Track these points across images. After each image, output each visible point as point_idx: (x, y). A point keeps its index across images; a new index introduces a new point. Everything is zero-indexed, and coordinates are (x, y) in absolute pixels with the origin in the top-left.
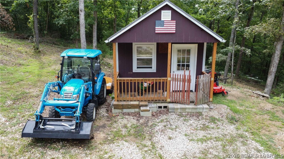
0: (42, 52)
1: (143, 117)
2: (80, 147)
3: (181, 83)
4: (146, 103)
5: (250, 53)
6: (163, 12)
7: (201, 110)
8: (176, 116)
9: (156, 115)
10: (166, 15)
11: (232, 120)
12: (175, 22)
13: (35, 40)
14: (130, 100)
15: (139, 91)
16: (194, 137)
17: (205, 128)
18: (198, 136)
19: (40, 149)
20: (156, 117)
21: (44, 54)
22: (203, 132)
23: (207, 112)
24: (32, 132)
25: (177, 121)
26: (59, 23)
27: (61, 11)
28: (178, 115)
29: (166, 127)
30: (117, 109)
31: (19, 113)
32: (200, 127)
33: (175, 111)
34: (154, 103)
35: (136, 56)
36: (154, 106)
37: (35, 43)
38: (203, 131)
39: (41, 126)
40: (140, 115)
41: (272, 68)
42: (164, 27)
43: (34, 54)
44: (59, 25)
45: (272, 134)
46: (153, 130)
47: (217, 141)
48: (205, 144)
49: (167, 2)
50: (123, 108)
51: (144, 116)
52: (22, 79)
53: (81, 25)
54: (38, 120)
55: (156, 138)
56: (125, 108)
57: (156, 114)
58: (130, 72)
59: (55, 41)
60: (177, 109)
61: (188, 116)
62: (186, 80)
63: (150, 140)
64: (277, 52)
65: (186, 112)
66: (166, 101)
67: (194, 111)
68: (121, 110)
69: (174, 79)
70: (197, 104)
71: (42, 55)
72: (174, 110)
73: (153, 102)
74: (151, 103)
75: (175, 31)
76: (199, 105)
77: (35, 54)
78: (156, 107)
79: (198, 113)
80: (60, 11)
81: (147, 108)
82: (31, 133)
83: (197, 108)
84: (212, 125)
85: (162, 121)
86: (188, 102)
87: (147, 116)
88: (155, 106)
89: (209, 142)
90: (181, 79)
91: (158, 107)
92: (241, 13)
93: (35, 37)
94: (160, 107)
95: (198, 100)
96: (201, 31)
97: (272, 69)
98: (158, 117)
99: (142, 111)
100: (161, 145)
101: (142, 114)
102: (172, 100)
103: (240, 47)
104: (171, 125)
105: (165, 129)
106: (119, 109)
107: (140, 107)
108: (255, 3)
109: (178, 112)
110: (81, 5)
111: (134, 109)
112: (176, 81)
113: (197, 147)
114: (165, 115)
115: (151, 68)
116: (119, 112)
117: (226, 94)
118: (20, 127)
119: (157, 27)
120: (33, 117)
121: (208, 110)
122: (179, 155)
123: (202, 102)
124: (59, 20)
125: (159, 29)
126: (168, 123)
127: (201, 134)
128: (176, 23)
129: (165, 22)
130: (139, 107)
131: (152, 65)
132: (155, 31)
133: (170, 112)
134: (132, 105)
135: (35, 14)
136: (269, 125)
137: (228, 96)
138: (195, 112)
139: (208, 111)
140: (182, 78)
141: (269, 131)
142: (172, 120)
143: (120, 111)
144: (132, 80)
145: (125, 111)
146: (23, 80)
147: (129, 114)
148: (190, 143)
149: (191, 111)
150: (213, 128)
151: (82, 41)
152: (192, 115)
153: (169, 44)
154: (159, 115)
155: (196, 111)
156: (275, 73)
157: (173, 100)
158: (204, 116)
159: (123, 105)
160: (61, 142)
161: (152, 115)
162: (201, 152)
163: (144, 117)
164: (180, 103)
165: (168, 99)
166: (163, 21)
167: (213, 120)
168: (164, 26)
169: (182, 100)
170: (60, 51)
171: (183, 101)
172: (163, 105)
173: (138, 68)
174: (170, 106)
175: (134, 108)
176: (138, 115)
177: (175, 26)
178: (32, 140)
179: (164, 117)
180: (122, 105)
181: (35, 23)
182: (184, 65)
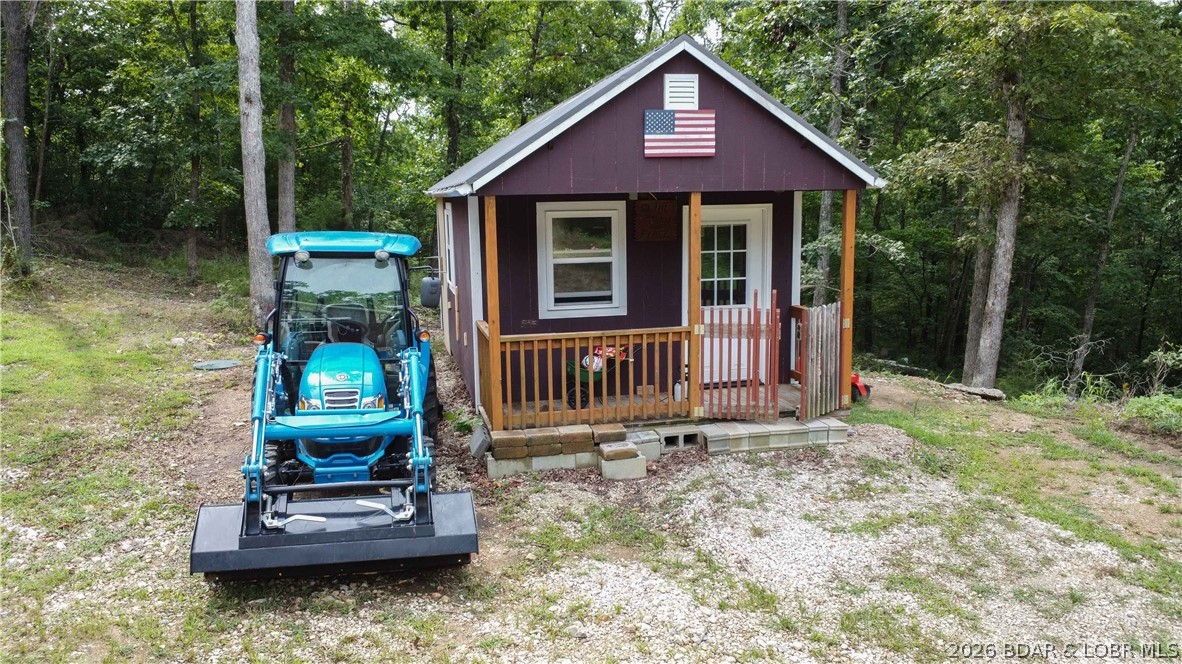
0: (44, 285)
1: (613, 481)
2: (437, 595)
3: (744, 341)
4: (619, 428)
5: (903, 255)
6: (669, 78)
7: (822, 439)
8: (740, 466)
9: (661, 470)
10: (681, 93)
11: (931, 467)
12: (713, 116)
13: (15, 231)
14: (555, 423)
15: (575, 391)
16: (837, 520)
17: (859, 492)
18: (850, 518)
19: (272, 616)
20: (662, 475)
21: (60, 294)
22: (862, 504)
23: (841, 444)
24: (236, 548)
25: (750, 479)
26: (110, 161)
27: (120, 114)
28: (747, 462)
29: (722, 502)
30: (509, 459)
31: (91, 506)
32: (842, 490)
33: (732, 450)
34: (645, 425)
35: (552, 256)
36: (647, 438)
37: (15, 247)
38: (859, 499)
39: (270, 520)
40: (600, 475)
41: (992, 300)
42: (674, 133)
43: (15, 291)
44: (110, 172)
45: (1075, 495)
46: (678, 519)
47: (921, 525)
48: (885, 539)
49: (686, 43)
50: (531, 456)
51: (618, 478)
52: (16, 388)
53: (247, 162)
54: (254, 497)
55: (707, 540)
56: (539, 455)
57: (663, 467)
58: (528, 318)
59: (87, 244)
60: (738, 439)
61: (782, 462)
62: (763, 328)
63: (685, 546)
64: (1002, 242)
65: (770, 450)
66: (688, 416)
67: (796, 444)
68: (525, 463)
69: (716, 330)
70: (806, 416)
71: (53, 297)
72: (726, 446)
73: (641, 423)
74: (632, 429)
75: (713, 151)
76: (812, 420)
77: (19, 294)
78: (655, 440)
79: (813, 450)
80: (113, 110)
81: (627, 445)
82: (231, 552)
83: (806, 433)
84: (878, 483)
85: (696, 485)
86: (771, 412)
87: (631, 477)
88: (653, 437)
89: (896, 531)
90: (744, 328)
91: (663, 440)
92: (862, 110)
93: (13, 221)
94: (671, 441)
95: (807, 402)
96: (802, 148)
97: (993, 304)
98: (672, 474)
99: (610, 458)
100: (736, 556)
101: (609, 468)
102: (711, 409)
103: (865, 236)
104: (737, 493)
105: (724, 507)
106: (515, 459)
107: (597, 444)
108: (907, 75)
109: (744, 451)
110: (247, 75)
111: (572, 457)
112: (725, 335)
113: (867, 549)
114: (697, 467)
115: (609, 298)
116: (517, 472)
117: (864, 393)
118: (130, 555)
119: (650, 133)
120: (165, 513)
121: (844, 438)
122: (816, 579)
123: (821, 411)
124: (109, 151)
125: (656, 143)
126: (724, 488)
127: (858, 511)
128: (716, 119)
129: (677, 115)
130: (593, 443)
131: (610, 289)
132: (644, 148)
133: (714, 454)
134: (567, 436)
135: (16, 119)
136: (1054, 473)
137: (870, 402)
138: (803, 447)
139: (845, 441)
140: (745, 321)
141: (1062, 489)
142: (734, 478)
143: (518, 466)
144: (560, 340)
145: (539, 463)
146: (19, 392)
147: (556, 476)
148: (835, 539)
149: (786, 445)
150: (887, 490)
151: (254, 224)
152: (794, 458)
153: (693, 196)
154: (673, 468)
155: (805, 443)
156: (1003, 316)
157: (715, 410)
158: (837, 458)
159: (530, 439)
160: (345, 587)
161: (648, 471)
162: (887, 562)
163: (618, 481)
164: (743, 421)
165: (696, 409)
166: (670, 112)
167: (874, 467)
168: (673, 129)
169: (748, 405)
170: (120, 284)
171: (751, 411)
172: (681, 431)
173: (558, 301)
174: (711, 431)
175: (574, 452)
176: (592, 476)
177: (713, 129)
178: (216, 590)
179: (699, 472)
180: (529, 443)
181: (15, 158)
182: (727, 283)
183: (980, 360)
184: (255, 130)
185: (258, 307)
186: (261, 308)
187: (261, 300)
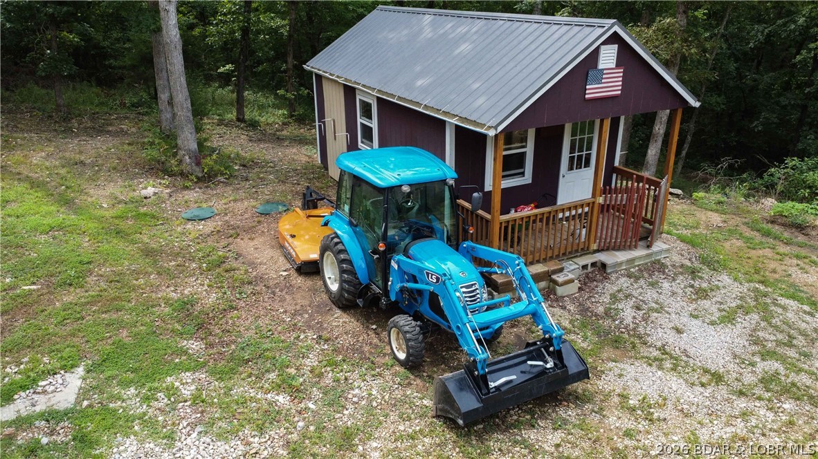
1: (562, 297)
4: (557, 264)
6: (603, 50)
7: (658, 256)
10: (608, 57)
11: (706, 264)
17: (701, 293)
20: (587, 290)
22: (709, 302)
23: (667, 257)
29: (641, 310)
32: (692, 293)
33: (617, 269)
34: (567, 259)
36: (572, 267)
38: (705, 299)
40: (555, 295)
41: (658, 127)
42: (602, 83)
46: (625, 324)
47: (747, 314)
48: (739, 326)
51: (564, 295)
55: (654, 338)
60: (621, 263)
65: (636, 266)
66: (588, 249)
73: (565, 258)
74: (564, 262)
75: (620, 92)
76: (653, 245)
78: (577, 268)
79: (655, 263)
81: (566, 275)
83: (652, 255)
84: (703, 284)
85: (615, 297)
87: (571, 294)
88: (575, 266)
89: (739, 319)
91: (581, 268)
94: (585, 267)
97: (659, 129)
98: (592, 289)
99: (560, 285)
100: (678, 348)
101: (560, 291)
102: (600, 244)
104: (644, 302)
105: (645, 313)
107: (551, 276)
109: (623, 270)
113: (736, 335)
115: (523, 174)
119: (589, 85)
121: (669, 254)
122: (726, 358)
125: (592, 90)
127: (712, 307)
128: (623, 72)
129: (605, 72)
130: (549, 275)
131: (524, 168)
132: (585, 94)
133: (611, 274)
138: (650, 262)
148: (717, 330)
149: (645, 262)
150: (712, 289)
152: (649, 271)
153: (605, 121)
155: (651, 260)
157: (602, 245)
158: (670, 267)
161: (579, 288)
162: (751, 342)
163: (564, 297)
164: (618, 250)
165: (591, 244)
166: (601, 70)
167: (692, 272)
168: (602, 81)
169: (621, 241)
172: (587, 260)
176: (550, 296)
177: (621, 79)
179: (610, 287)
182: (582, 156)
183: (648, 162)
184: (174, 22)
185: (187, 157)
186: (190, 158)
187: (189, 152)
